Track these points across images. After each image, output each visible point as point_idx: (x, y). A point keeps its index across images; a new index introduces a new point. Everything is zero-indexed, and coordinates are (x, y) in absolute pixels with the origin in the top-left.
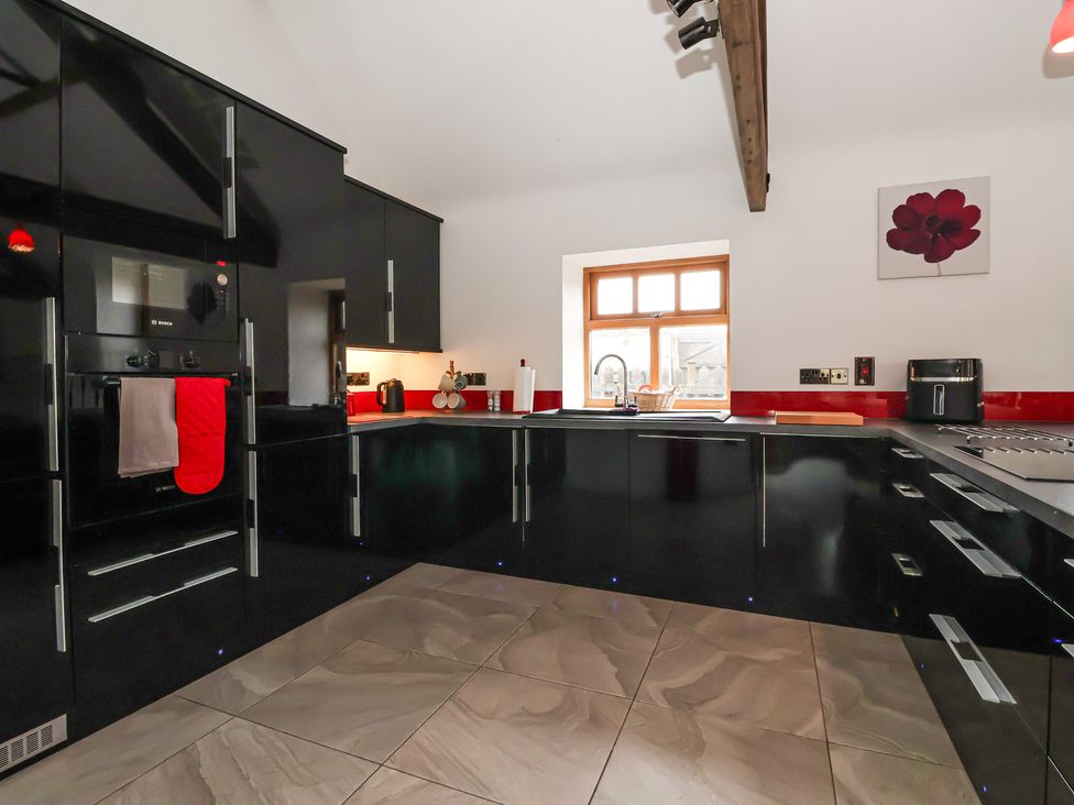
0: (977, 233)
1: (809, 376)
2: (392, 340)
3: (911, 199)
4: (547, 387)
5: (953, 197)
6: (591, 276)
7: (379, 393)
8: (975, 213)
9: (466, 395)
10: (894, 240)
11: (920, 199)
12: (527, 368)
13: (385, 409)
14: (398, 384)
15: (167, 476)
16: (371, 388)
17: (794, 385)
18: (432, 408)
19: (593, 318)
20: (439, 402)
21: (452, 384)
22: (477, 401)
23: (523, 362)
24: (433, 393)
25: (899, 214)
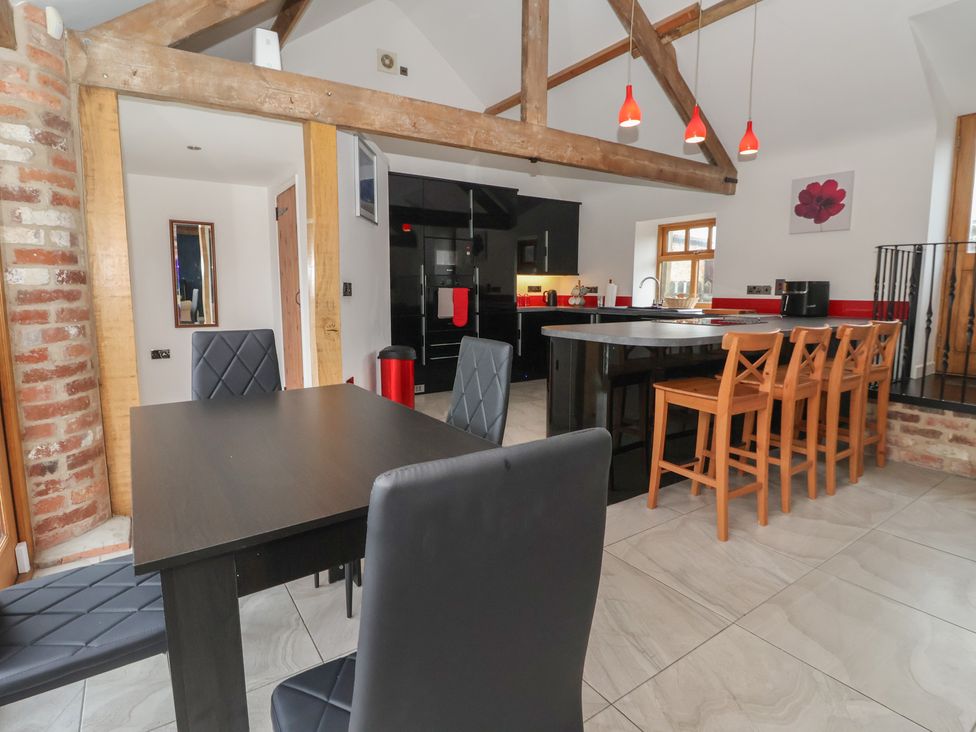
0: (843, 206)
1: (751, 290)
2: (546, 270)
3: (809, 186)
4: (623, 294)
5: (831, 183)
6: (663, 231)
7: (544, 297)
8: (842, 194)
9: (585, 298)
10: (799, 211)
11: (814, 186)
12: (612, 285)
13: (548, 304)
14: (554, 292)
15: (450, 320)
16: (541, 294)
17: (743, 295)
18: (569, 305)
19: (663, 255)
20: (572, 301)
21: (577, 292)
22: (592, 301)
23: (611, 281)
24: (568, 297)
25: (803, 195)
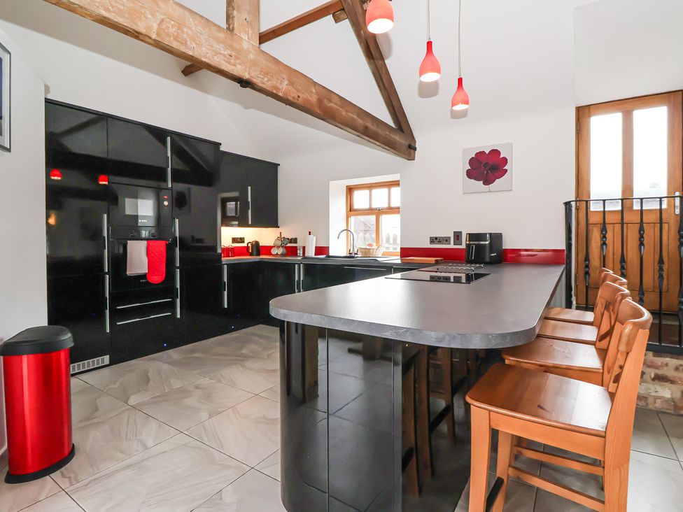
0: (506, 171)
1: (433, 240)
2: (250, 223)
3: (477, 154)
4: (322, 244)
5: (495, 153)
6: (350, 190)
7: (248, 247)
8: (505, 161)
9: (287, 248)
10: (470, 174)
11: (481, 154)
12: (312, 236)
13: (251, 254)
14: (257, 243)
16: (245, 245)
17: (427, 245)
18: (271, 254)
19: (351, 210)
20: (274, 251)
21: (279, 243)
22: (292, 251)
23: (310, 232)
24: (271, 247)
25: (471, 161)
